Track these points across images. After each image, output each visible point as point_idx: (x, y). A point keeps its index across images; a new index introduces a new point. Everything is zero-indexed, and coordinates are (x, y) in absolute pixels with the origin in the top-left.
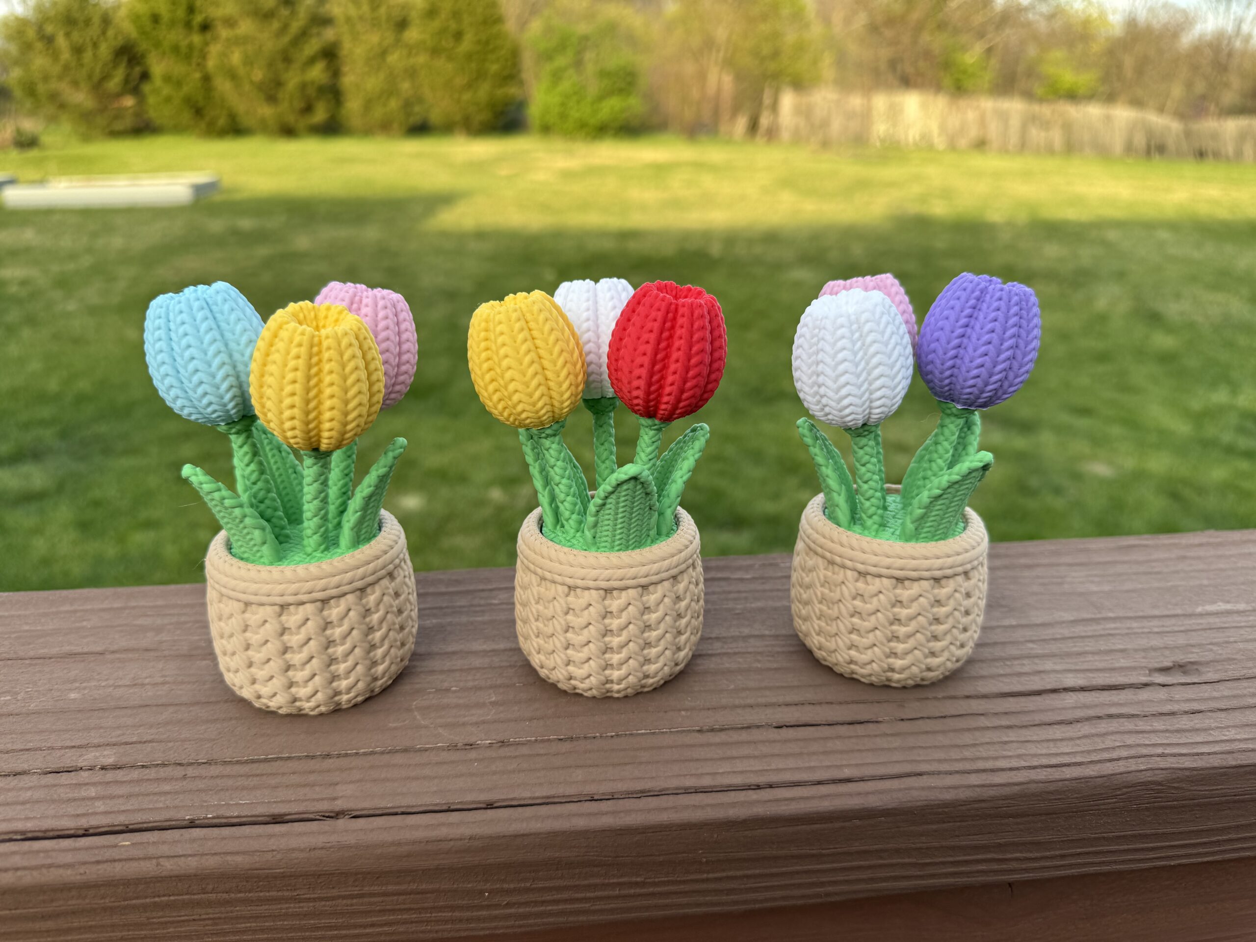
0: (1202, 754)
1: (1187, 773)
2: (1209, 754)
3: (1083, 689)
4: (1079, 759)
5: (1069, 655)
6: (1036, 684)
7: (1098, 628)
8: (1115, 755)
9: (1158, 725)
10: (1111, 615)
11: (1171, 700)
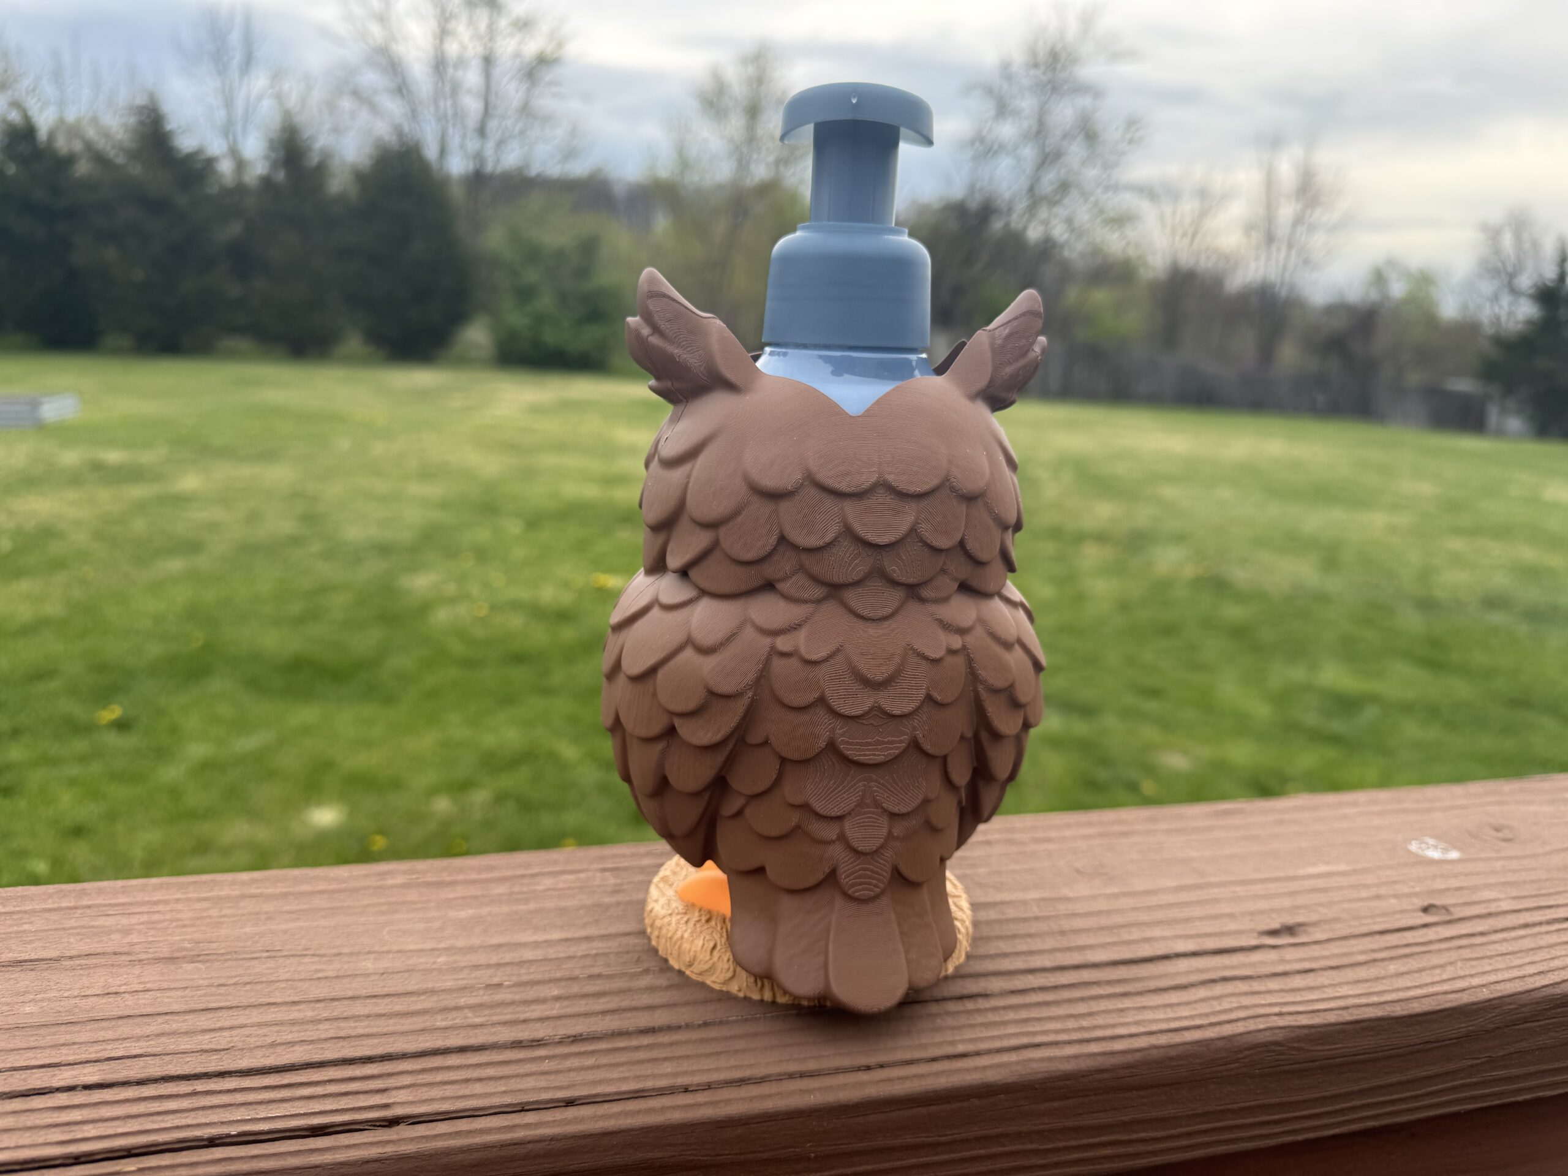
0: (1318, 1011)
1: (1306, 1031)
2: (1325, 1010)
3: (1195, 954)
4: (1198, 1022)
5: (1176, 921)
6: (1146, 951)
7: (1203, 894)
8: (1233, 1016)
9: (1273, 985)
10: (1213, 880)
11: (1283, 961)
